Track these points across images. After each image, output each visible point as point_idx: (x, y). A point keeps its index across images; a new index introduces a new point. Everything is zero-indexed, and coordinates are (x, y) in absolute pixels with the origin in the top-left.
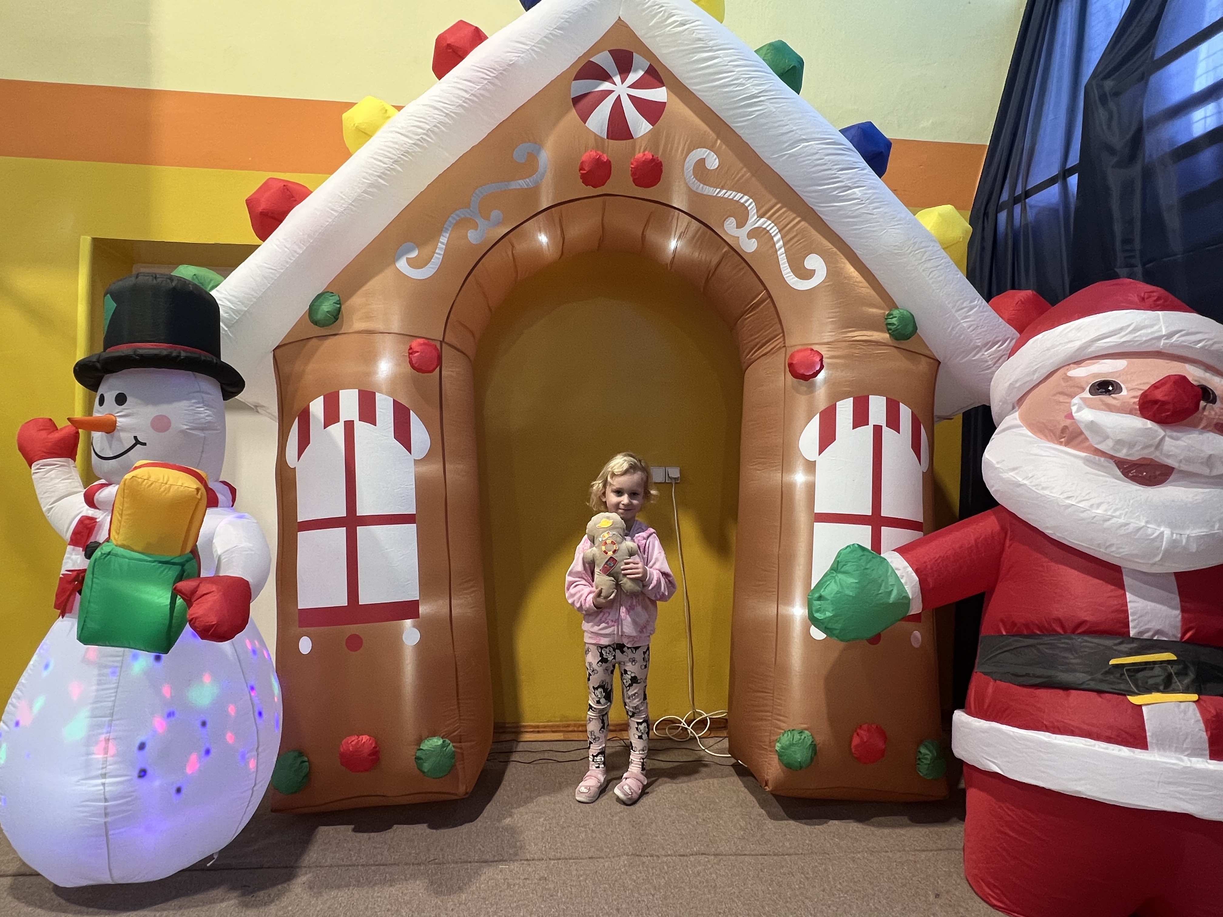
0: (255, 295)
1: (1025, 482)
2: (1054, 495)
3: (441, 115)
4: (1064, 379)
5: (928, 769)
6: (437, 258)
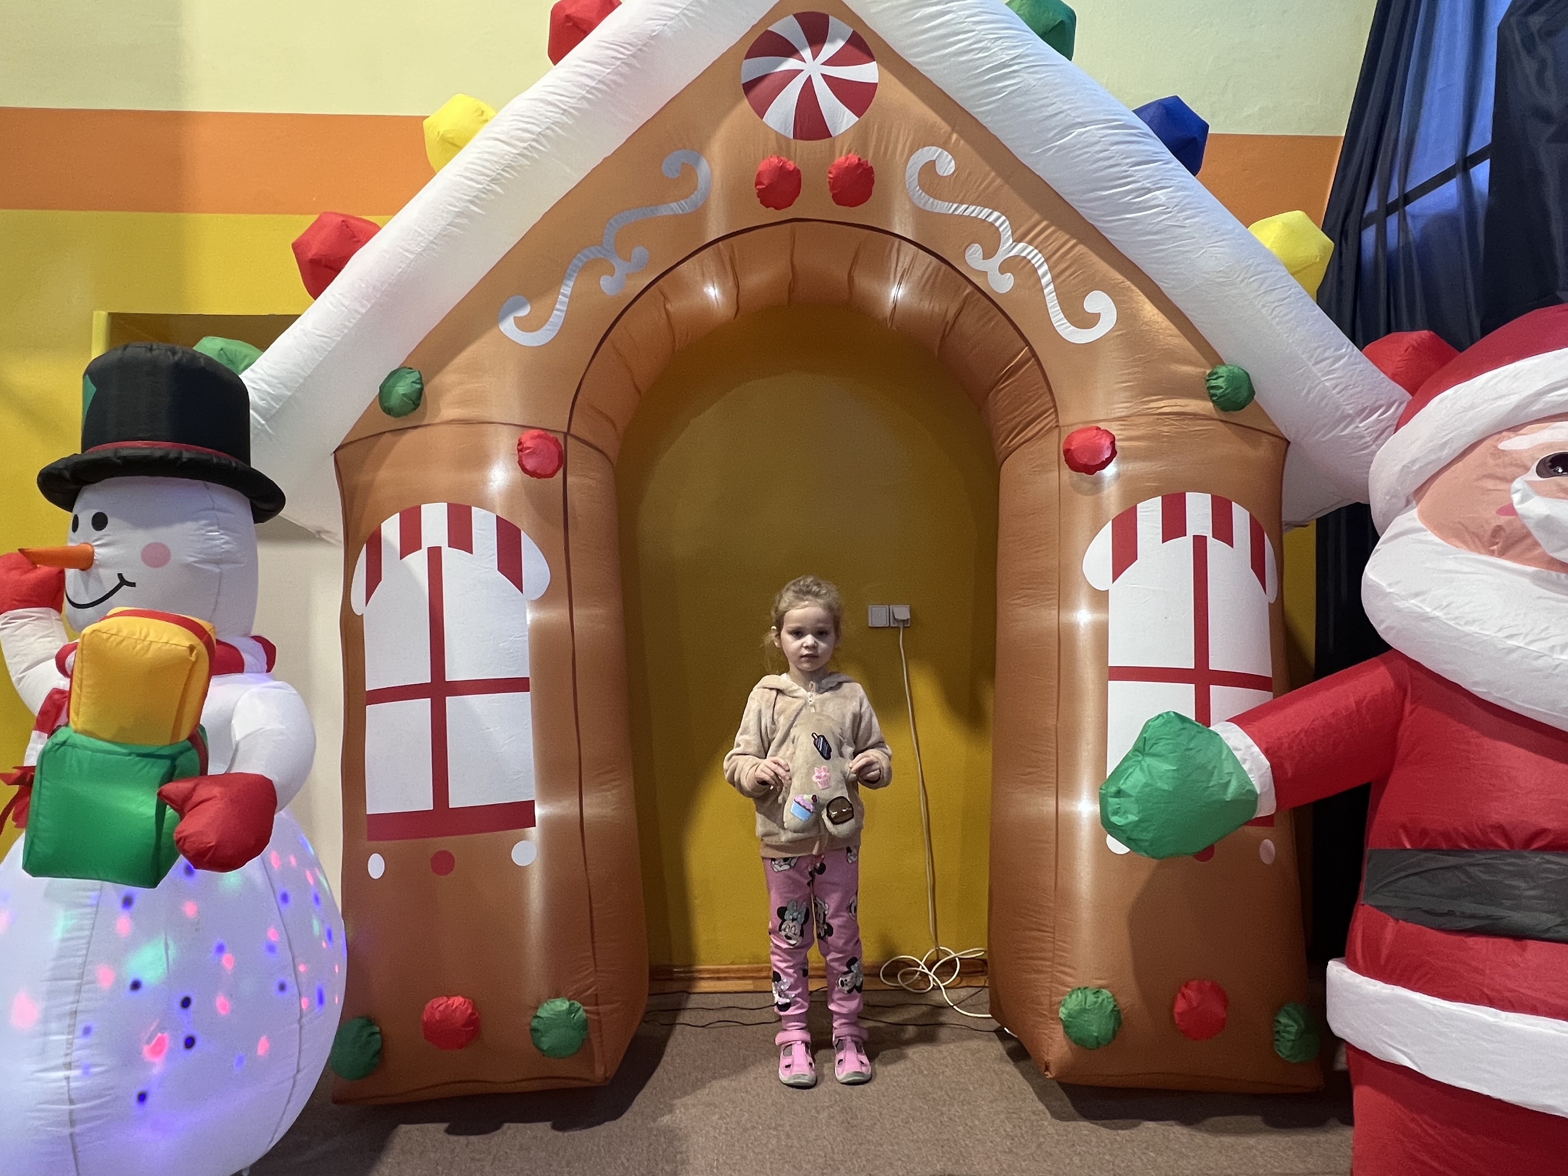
1: (1437, 613)
2: (1488, 633)
3: (558, 113)
4: (1491, 454)
5: (1292, 1048)
6: (558, 316)
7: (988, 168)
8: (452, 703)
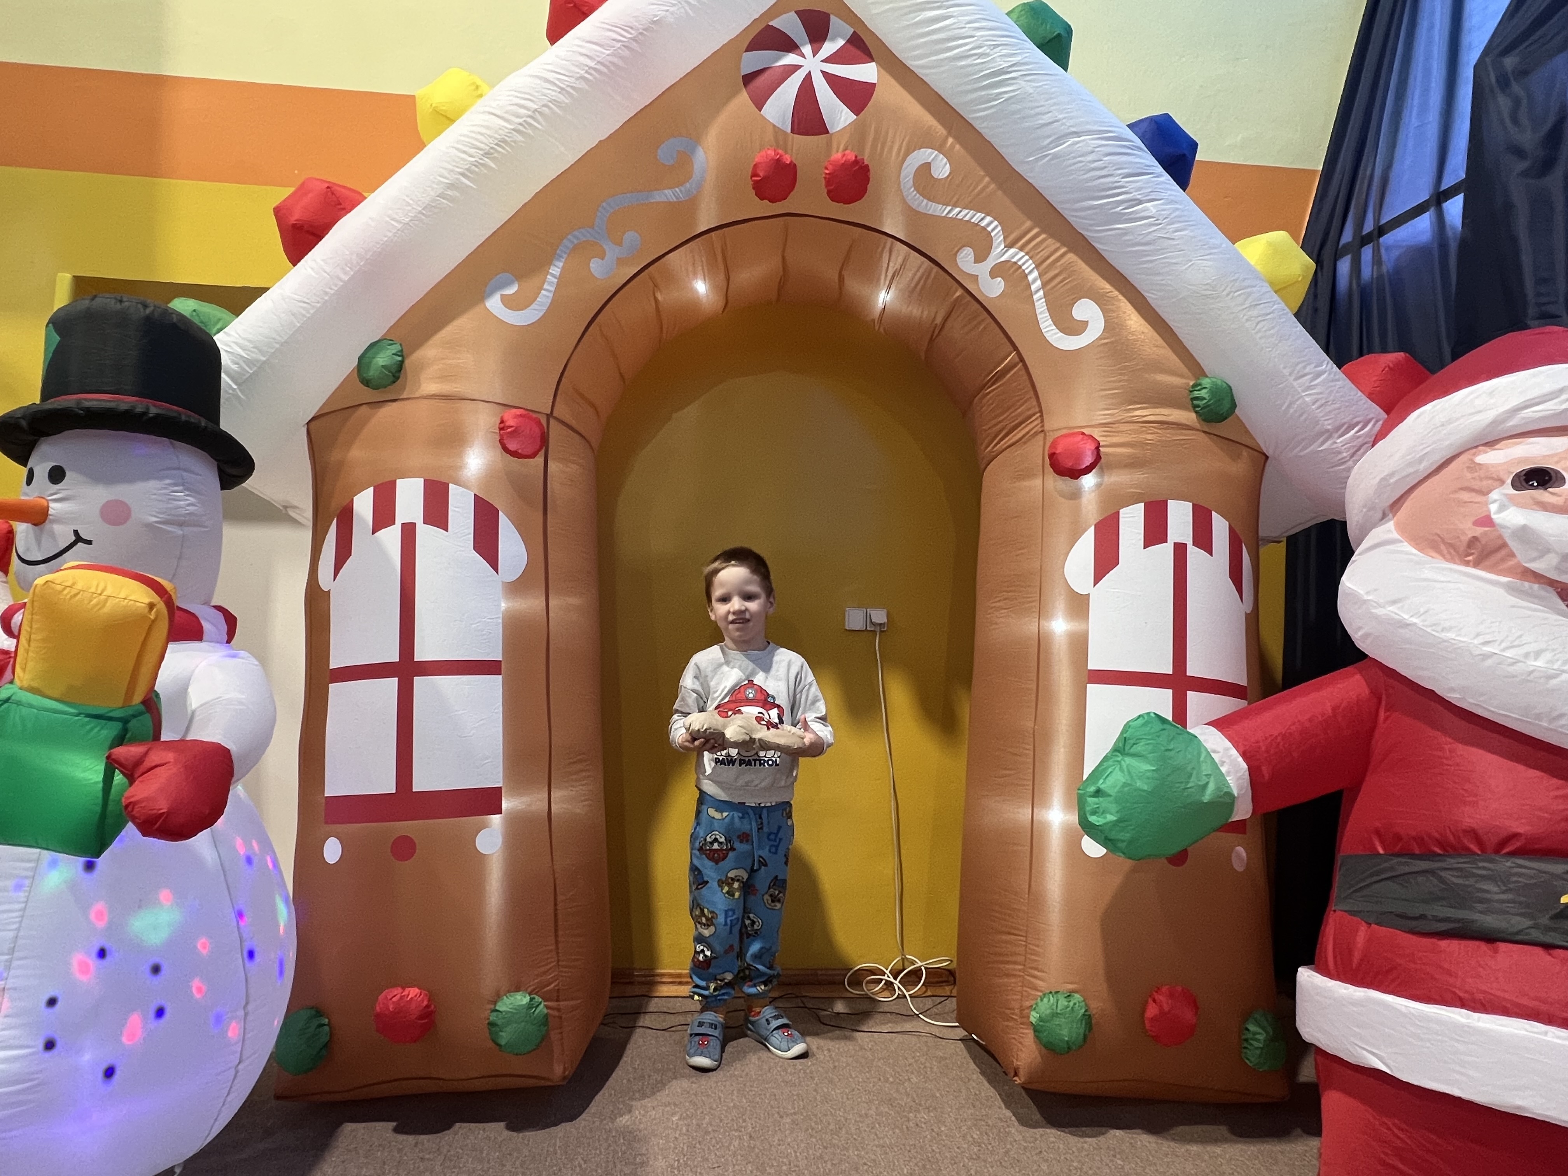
0: (279, 339)
1: (1414, 620)
2: (1463, 639)
3: (553, 90)
4: (1468, 467)
5: (1260, 1056)
6: (546, 296)
7: (982, 173)
8: (420, 683)
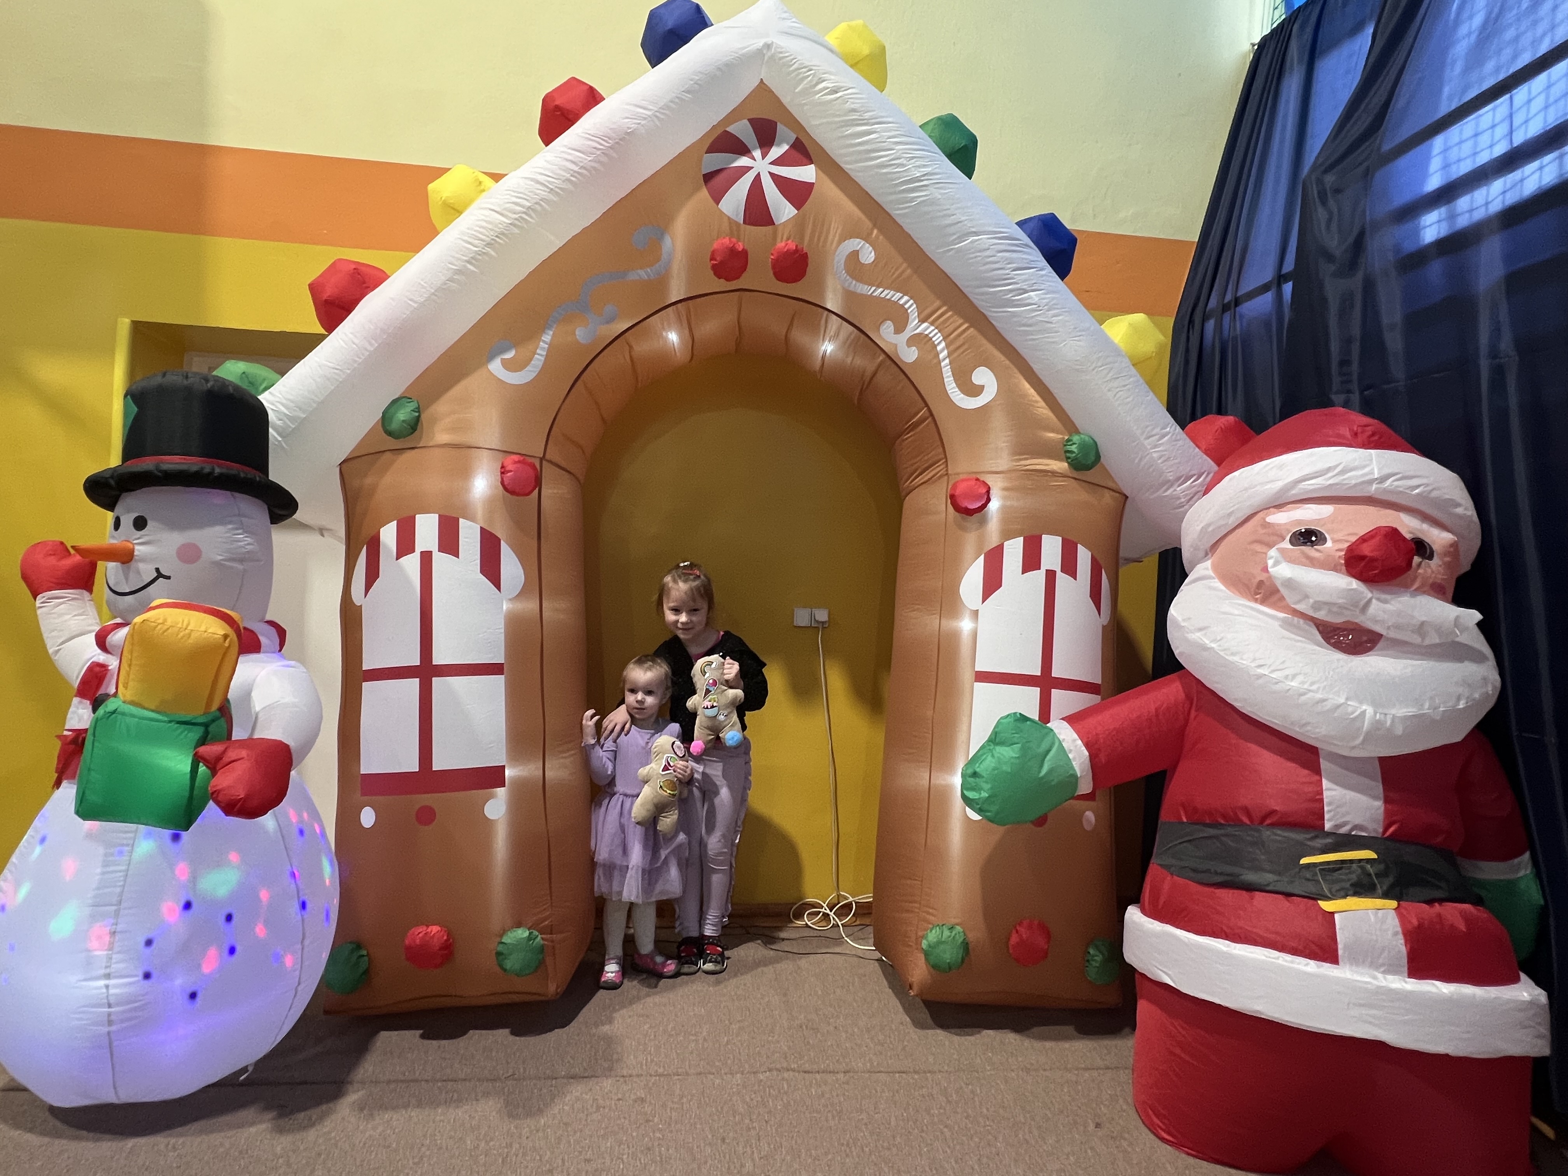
0: (316, 399)
1: (1213, 645)
2: (1244, 662)
3: (544, 191)
4: (1262, 525)
5: (1097, 973)
6: (539, 360)
7: (900, 260)
8: (437, 682)
